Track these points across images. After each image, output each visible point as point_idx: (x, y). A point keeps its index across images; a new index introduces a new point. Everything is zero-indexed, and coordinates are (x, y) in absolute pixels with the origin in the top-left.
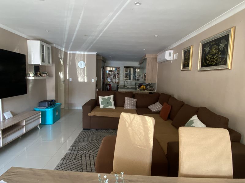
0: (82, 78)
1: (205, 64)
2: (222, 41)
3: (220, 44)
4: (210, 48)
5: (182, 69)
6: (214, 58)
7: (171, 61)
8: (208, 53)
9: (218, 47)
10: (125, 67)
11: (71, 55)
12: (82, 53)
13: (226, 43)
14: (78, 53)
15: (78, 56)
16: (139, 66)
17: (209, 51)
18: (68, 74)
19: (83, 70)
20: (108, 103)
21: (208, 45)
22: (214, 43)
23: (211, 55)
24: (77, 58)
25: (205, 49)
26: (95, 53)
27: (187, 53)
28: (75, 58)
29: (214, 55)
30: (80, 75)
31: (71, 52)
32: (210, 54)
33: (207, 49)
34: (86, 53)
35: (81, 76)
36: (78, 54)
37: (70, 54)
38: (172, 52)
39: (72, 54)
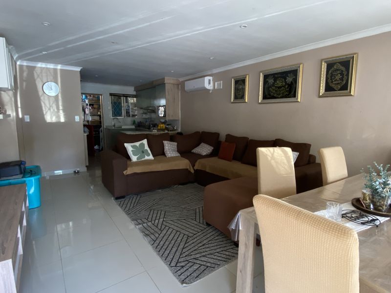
0: (53, 115)
1: (268, 96)
2: (289, 75)
3: (287, 78)
4: (275, 80)
5: (233, 101)
6: (280, 91)
7: (210, 90)
8: (272, 85)
9: (285, 80)
10: (111, 95)
11: (25, 68)
12: (51, 66)
13: (294, 77)
14: (40, 65)
15: (41, 73)
16: (134, 93)
17: (274, 83)
18: (21, 108)
19: (54, 99)
20: (144, 152)
21: (272, 76)
22: (280, 75)
23: (276, 87)
24: (38, 76)
25: (268, 81)
26: (78, 69)
27: (240, 83)
28: (35, 74)
29: (279, 88)
30: (50, 109)
31: (25, 63)
32: (274, 86)
33: (271, 81)
34: (59, 67)
35: (52, 110)
36: (41, 67)
37: (21, 66)
38: (211, 78)
39: (27, 66)
